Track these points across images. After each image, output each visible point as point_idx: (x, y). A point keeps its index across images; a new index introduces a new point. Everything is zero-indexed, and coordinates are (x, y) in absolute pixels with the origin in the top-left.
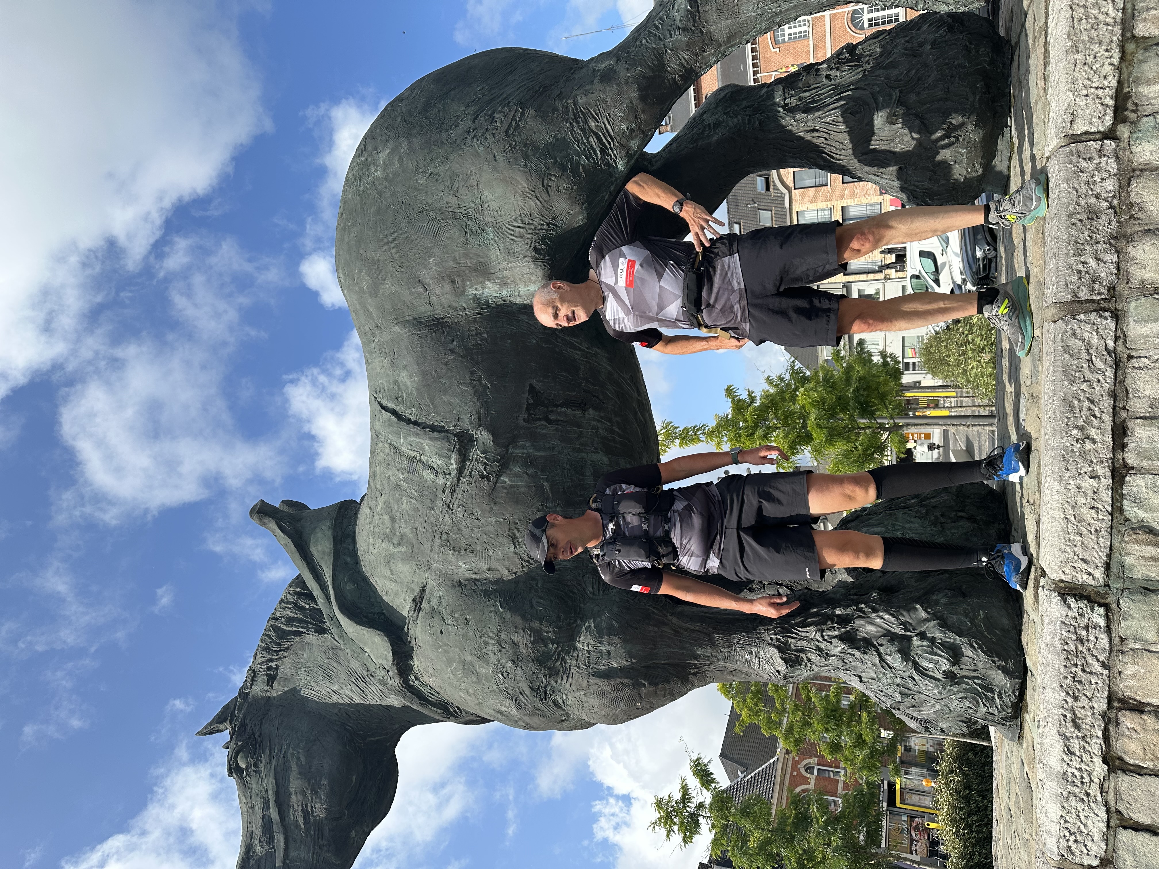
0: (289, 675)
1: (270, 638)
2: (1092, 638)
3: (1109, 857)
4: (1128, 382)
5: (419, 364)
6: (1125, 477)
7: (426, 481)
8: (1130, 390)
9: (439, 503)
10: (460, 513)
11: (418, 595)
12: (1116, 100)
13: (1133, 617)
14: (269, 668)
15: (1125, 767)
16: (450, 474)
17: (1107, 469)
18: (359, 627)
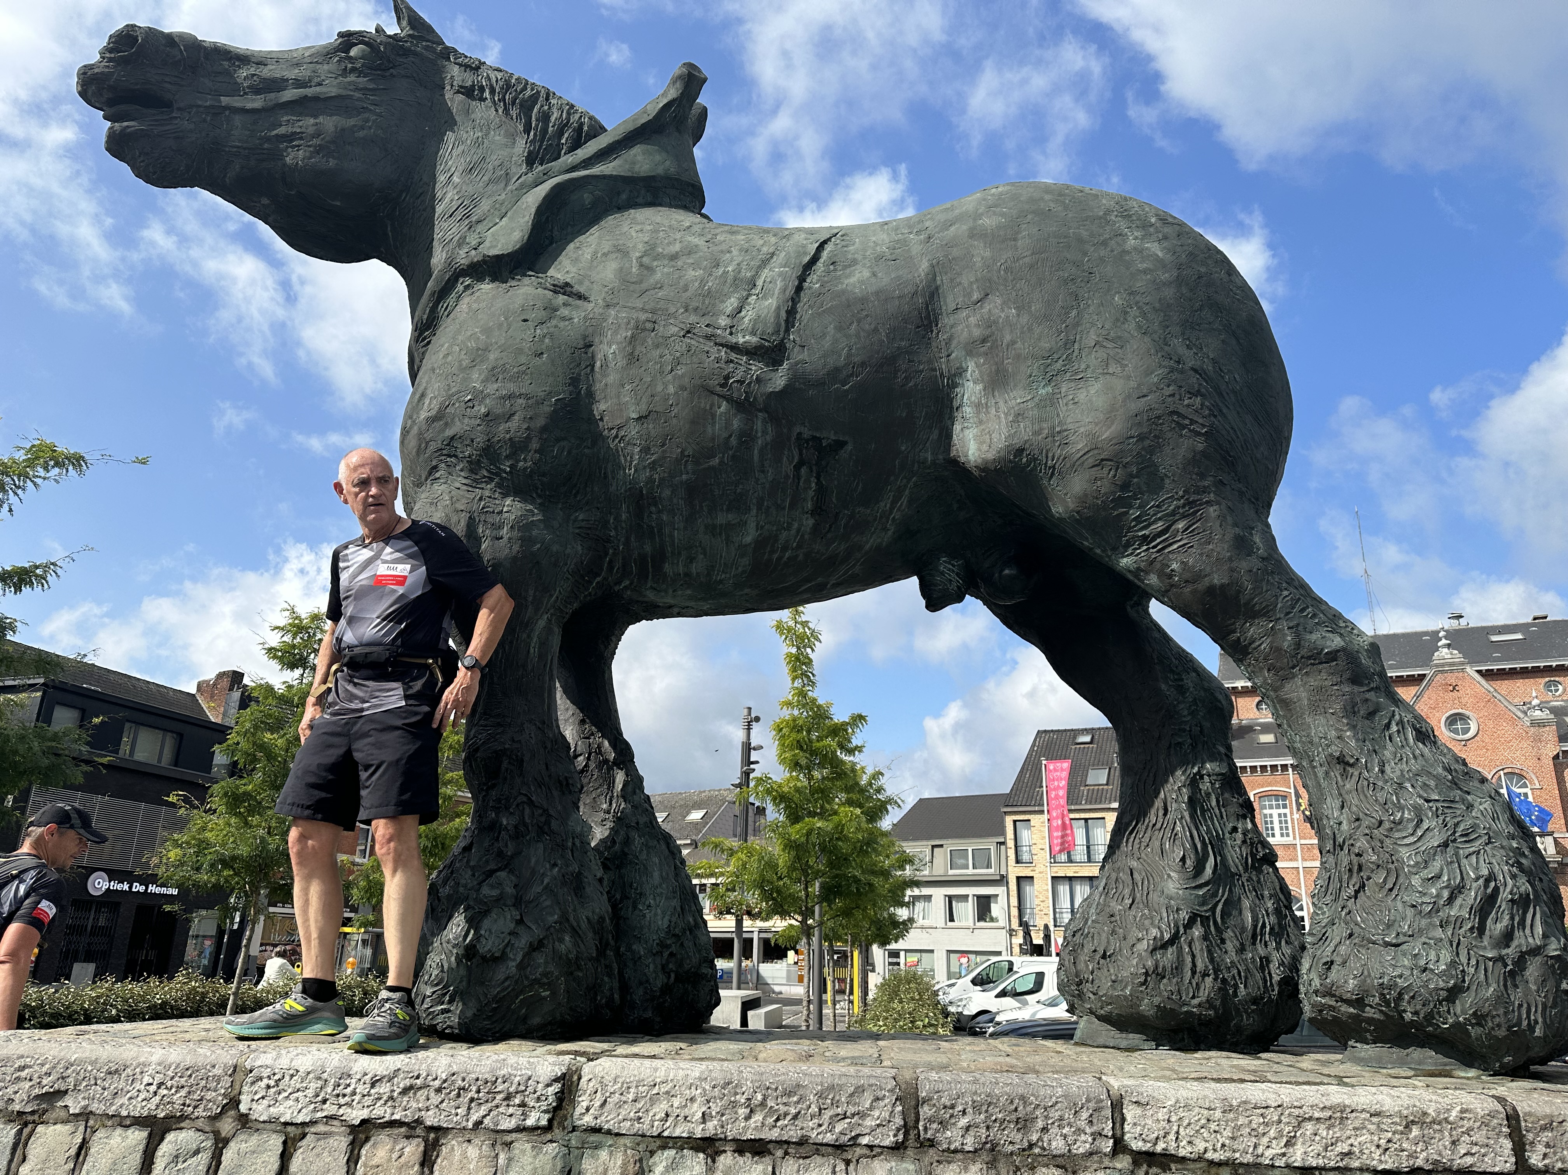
0: (473, 116)
1: (522, 90)
2: (511, 1110)
3: (250, 1124)
4: (818, 1159)
5: (877, 293)
6: (704, 1152)
7: (723, 302)
8: (808, 1161)
9: (693, 319)
10: (679, 347)
11: (574, 290)
12: (1161, 1154)
13: (535, 1157)
14: (482, 89)
15: (357, 1144)
16: (731, 334)
17: (713, 1132)
18: (533, 210)
